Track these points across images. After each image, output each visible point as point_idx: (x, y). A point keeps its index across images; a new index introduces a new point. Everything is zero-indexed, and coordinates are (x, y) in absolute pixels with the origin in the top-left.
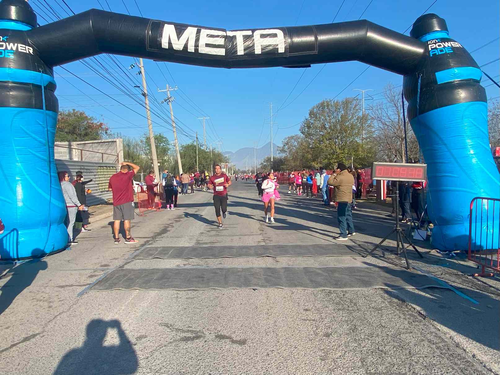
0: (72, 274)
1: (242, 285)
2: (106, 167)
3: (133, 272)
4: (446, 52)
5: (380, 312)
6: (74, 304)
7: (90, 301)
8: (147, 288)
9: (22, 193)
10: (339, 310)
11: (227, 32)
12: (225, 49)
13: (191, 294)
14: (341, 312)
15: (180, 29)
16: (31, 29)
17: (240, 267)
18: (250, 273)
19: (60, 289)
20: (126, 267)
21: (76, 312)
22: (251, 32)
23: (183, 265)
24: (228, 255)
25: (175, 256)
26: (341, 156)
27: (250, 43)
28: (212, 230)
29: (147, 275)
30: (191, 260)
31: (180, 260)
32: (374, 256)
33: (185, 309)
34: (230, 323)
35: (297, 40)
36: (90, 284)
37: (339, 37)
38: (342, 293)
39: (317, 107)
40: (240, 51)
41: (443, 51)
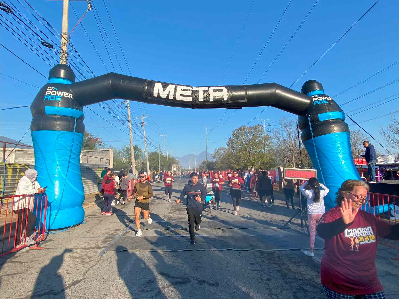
0: (91, 240)
2: (102, 167)
3: (132, 239)
6: (99, 260)
7: (109, 258)
8: (144, 249)
11: (193, 88)
12: (191, 98)
14: (274, 265)
16: (72, 83)
19: (86, 250)
20: (127, 235)
21: (101, 265)
22: (207, 88)
25: (157, 228)
27: (207, 94)
30: (168, 231)
31: (161, 231)
35: (235, 94)
36: (105, 247)
39: (237, 130)
40: (201, 99)
41: (322, 102)
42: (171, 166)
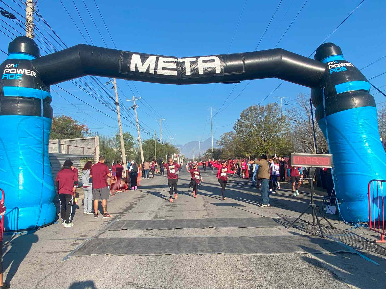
0: (58, 243)
1: (191, 251)
2: (86, 158)
3: (105, 241)
4: (342, 70)
5: (301, 273)
6: (60, 267)
7: (72, 265)
8: (117, 253)
9: (23, 180)
10: (268, 271)
11: (178, 59)
12: (176, 71)
13: (151, 259)
14: (270, 273)
15: (144, 58)
16: (35, 58)
17: (190, 236)
18: (197, 241)
19: (49, 255)
20: (100, 237)
21: (61, 273)
22: (195, 58)
23: (144, 235)
24: (180, 227)
25: (138, 228)
26: (266, 147)
27: (195, 66)
28: (167, 206)
29: (116, 244)
30: (151, 231)
31: (142, 231)
32: (295, 227)
33: (147, 271)
34: (182, 283)
35: (230, 63)
36: (72, 251)
37: (261, 61)
38: (271, 257)
39: (246, 110)
40: (188, 72)
41: (340, 70)
42: (171, 156)
